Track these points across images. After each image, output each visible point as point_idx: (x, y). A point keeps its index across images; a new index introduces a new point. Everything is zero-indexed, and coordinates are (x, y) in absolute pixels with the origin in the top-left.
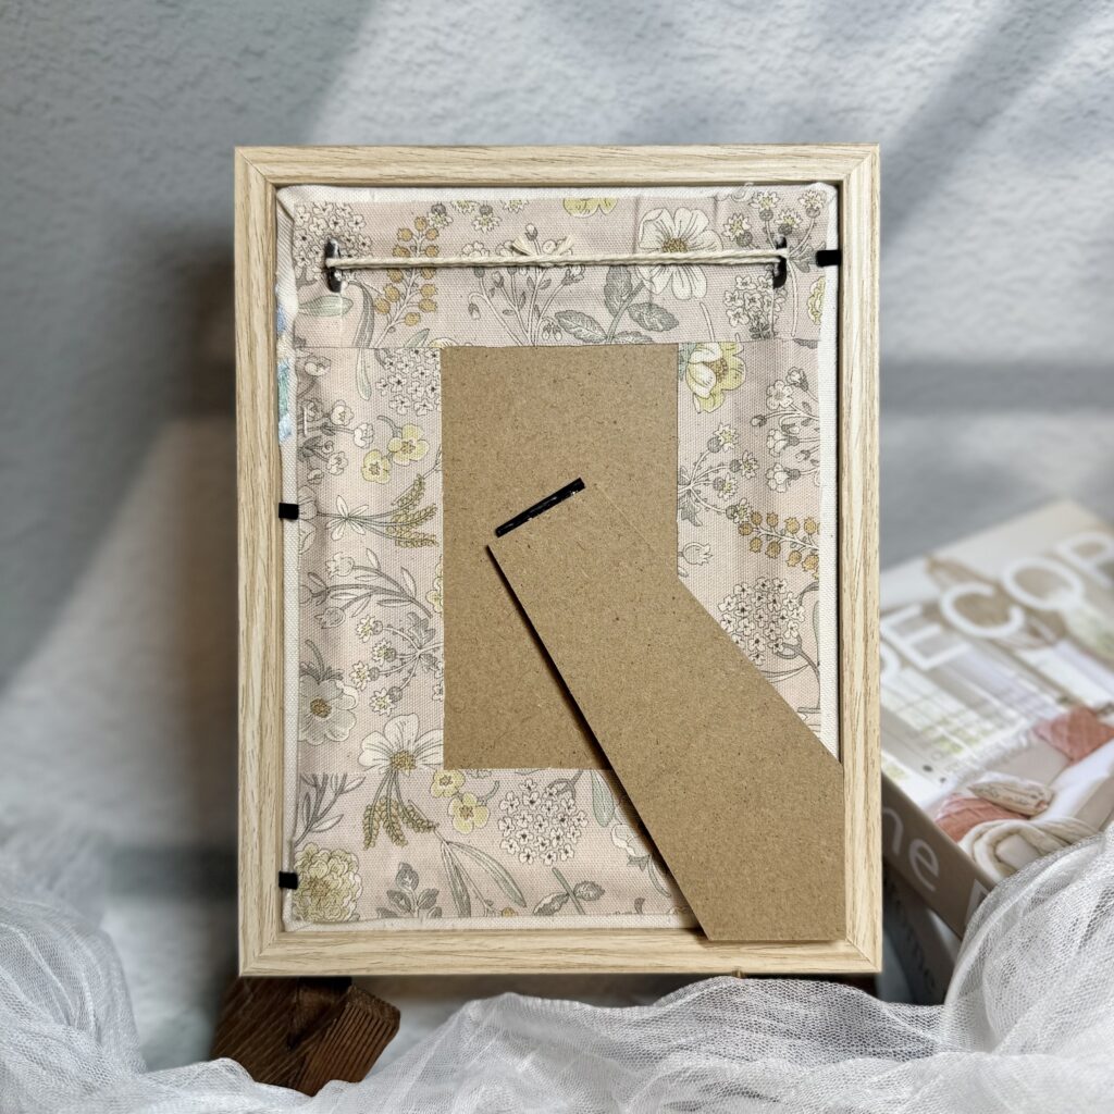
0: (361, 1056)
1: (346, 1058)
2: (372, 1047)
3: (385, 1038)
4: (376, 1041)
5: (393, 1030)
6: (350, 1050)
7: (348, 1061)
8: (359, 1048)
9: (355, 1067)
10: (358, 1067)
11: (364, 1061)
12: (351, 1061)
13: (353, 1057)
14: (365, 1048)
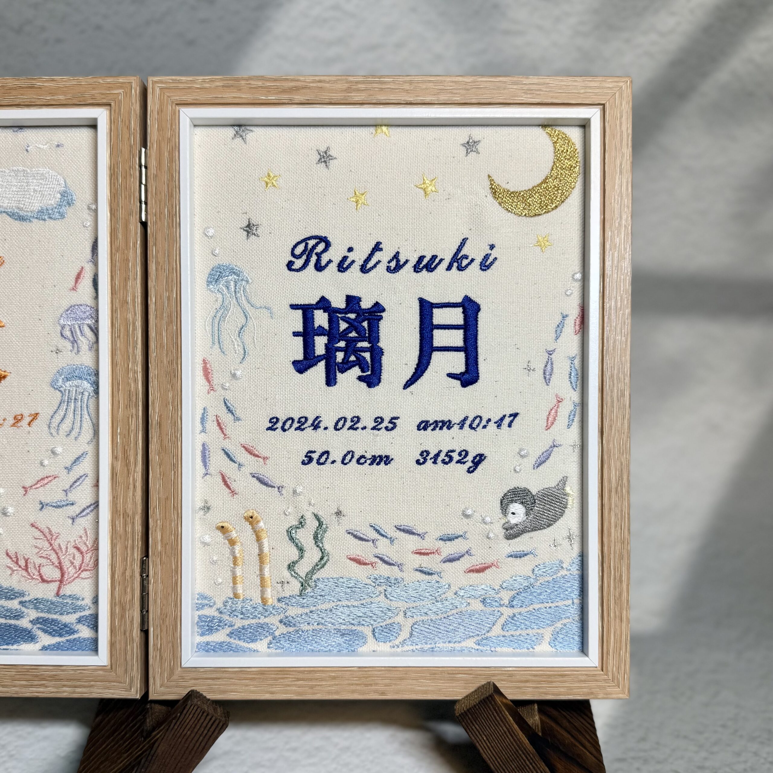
0: (198, 745)
1: (186, 745)
2: (207, 737)
3: (217, 732)
4: (210, 733)
5: (223, 725)
6: (190, 739)
7: (187, 747)
8: (196, 739)
9: (193, 752)
10: (195, 753)
11: (200, 748)
12: (190, 748)
13: (192, 745)
14: (201, 738)
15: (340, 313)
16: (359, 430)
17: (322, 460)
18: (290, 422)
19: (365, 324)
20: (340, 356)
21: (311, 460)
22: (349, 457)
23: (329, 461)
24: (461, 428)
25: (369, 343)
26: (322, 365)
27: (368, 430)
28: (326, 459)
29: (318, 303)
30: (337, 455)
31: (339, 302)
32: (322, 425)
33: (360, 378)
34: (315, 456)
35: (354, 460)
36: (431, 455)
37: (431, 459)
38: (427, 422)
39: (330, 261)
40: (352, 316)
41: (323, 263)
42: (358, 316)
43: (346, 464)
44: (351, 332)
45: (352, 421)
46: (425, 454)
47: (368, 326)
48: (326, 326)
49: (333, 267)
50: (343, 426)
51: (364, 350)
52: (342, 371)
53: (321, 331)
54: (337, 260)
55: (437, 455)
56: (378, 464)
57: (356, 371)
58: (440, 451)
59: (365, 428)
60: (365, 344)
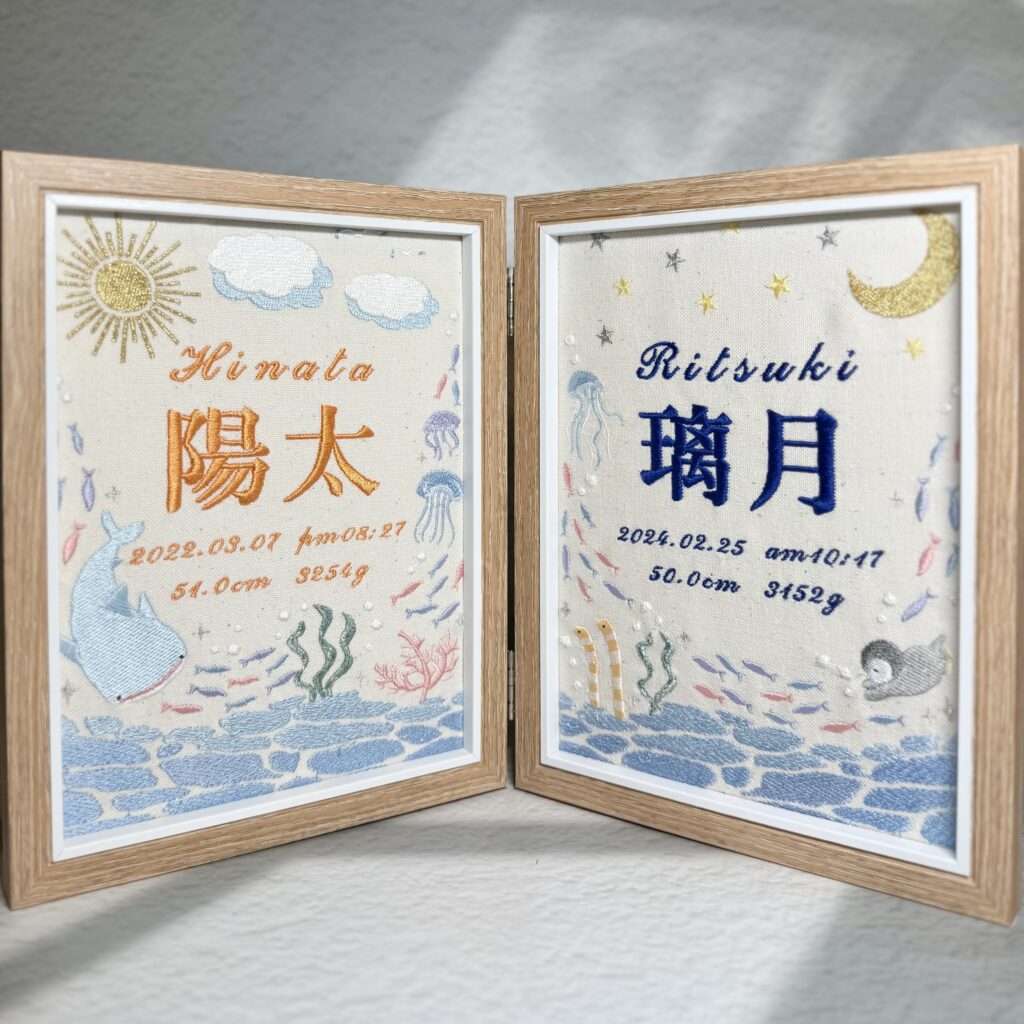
15: (687, 423)
16: (705, 551)
17: (669, 577)
18: (638, 534)
19: (711, 436)
20: (686, 469)
21: (658, 576)
22: (695, 578)
23: (676, 579)
24: (815, 561)
25: (716, 457)
26: (668, 477)
27: (714, 552)
28: (673, 577)
29: (665, 412)
30: (683, 574)
31: (685, 412)
32: (669, 541)
33: (707, 495)
34: (662, 573)
35: (700, 582)
36: (781, 588)
37: (781, 592)
38: (777, 550)
39: (677, 369)
40: (698, 427)
41: (671, 370)
42: (705, 427)
43: (692, 585)
44: (697, 444)
45: (698, 539)
46: (774, 585)
47: (715, 439)
48: (673, 436)
49: (680, 374)
50: (689, 543)
51: (710, 464)
52: (689, 485)
53: (667, 442)
54: (684, 367)
55: (787, 590)
56: (725, 590)
57: (702, 487)
58: (791, 585)
59: (710, 549)
60: (711, 458)
